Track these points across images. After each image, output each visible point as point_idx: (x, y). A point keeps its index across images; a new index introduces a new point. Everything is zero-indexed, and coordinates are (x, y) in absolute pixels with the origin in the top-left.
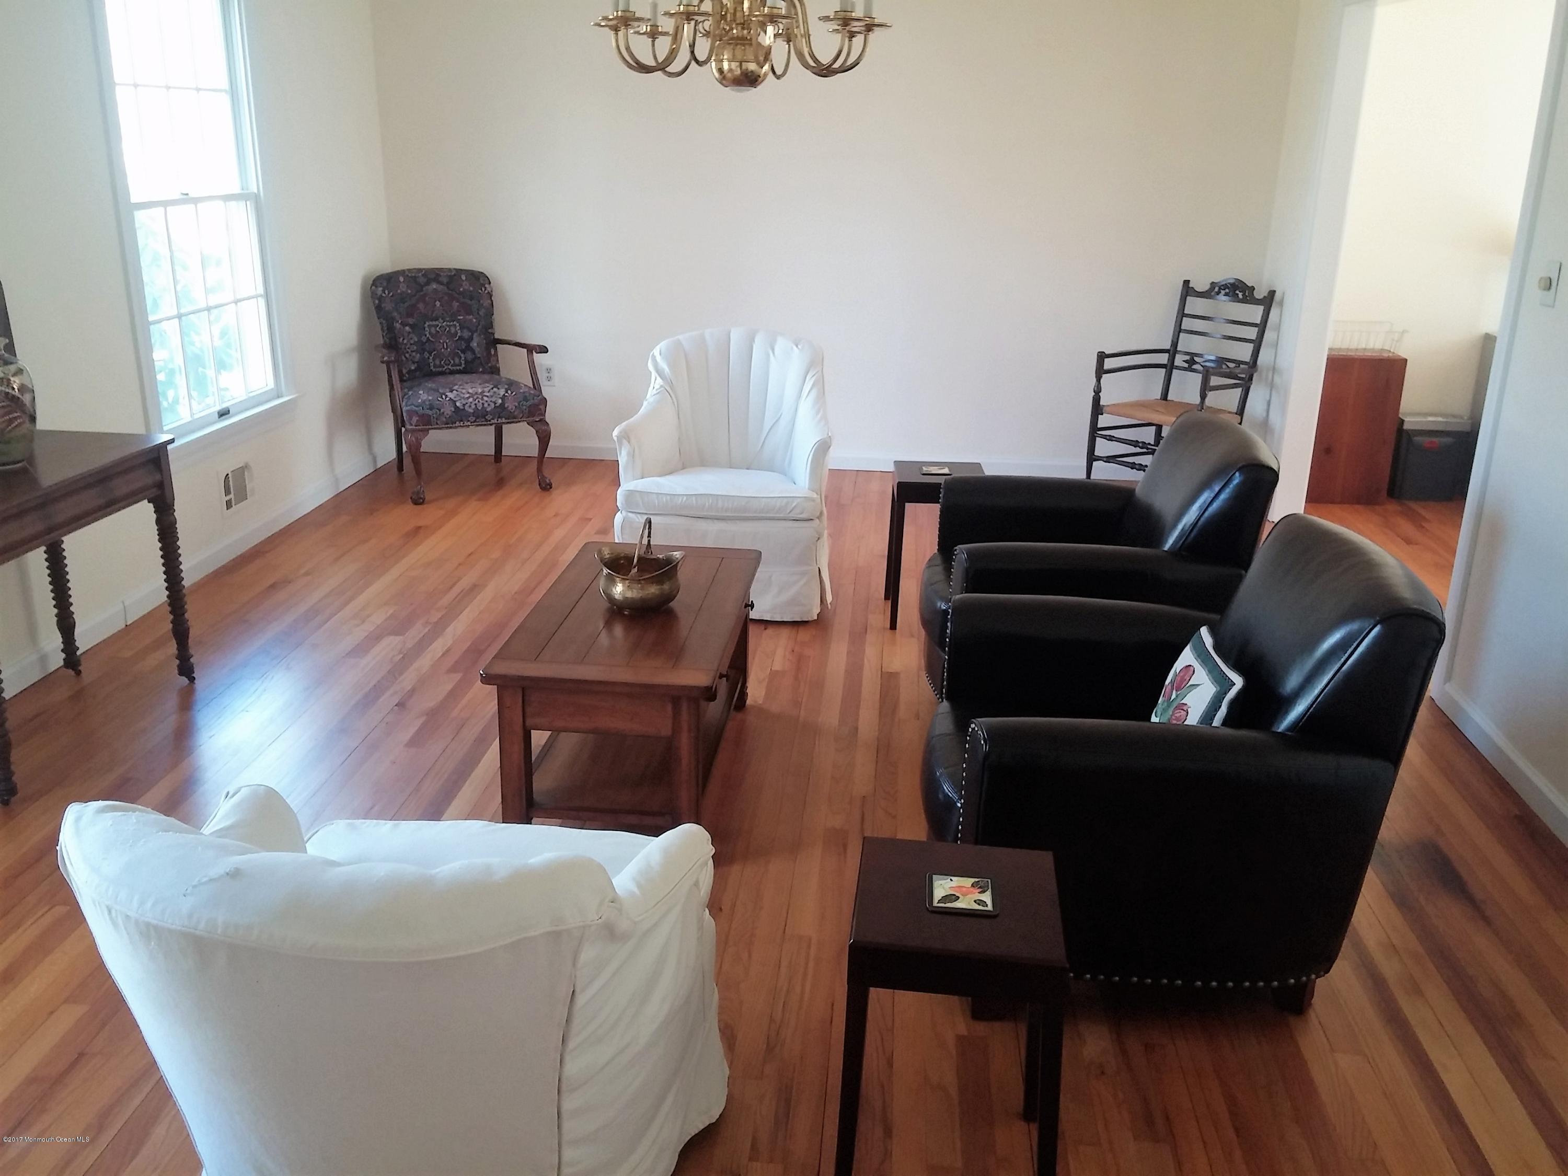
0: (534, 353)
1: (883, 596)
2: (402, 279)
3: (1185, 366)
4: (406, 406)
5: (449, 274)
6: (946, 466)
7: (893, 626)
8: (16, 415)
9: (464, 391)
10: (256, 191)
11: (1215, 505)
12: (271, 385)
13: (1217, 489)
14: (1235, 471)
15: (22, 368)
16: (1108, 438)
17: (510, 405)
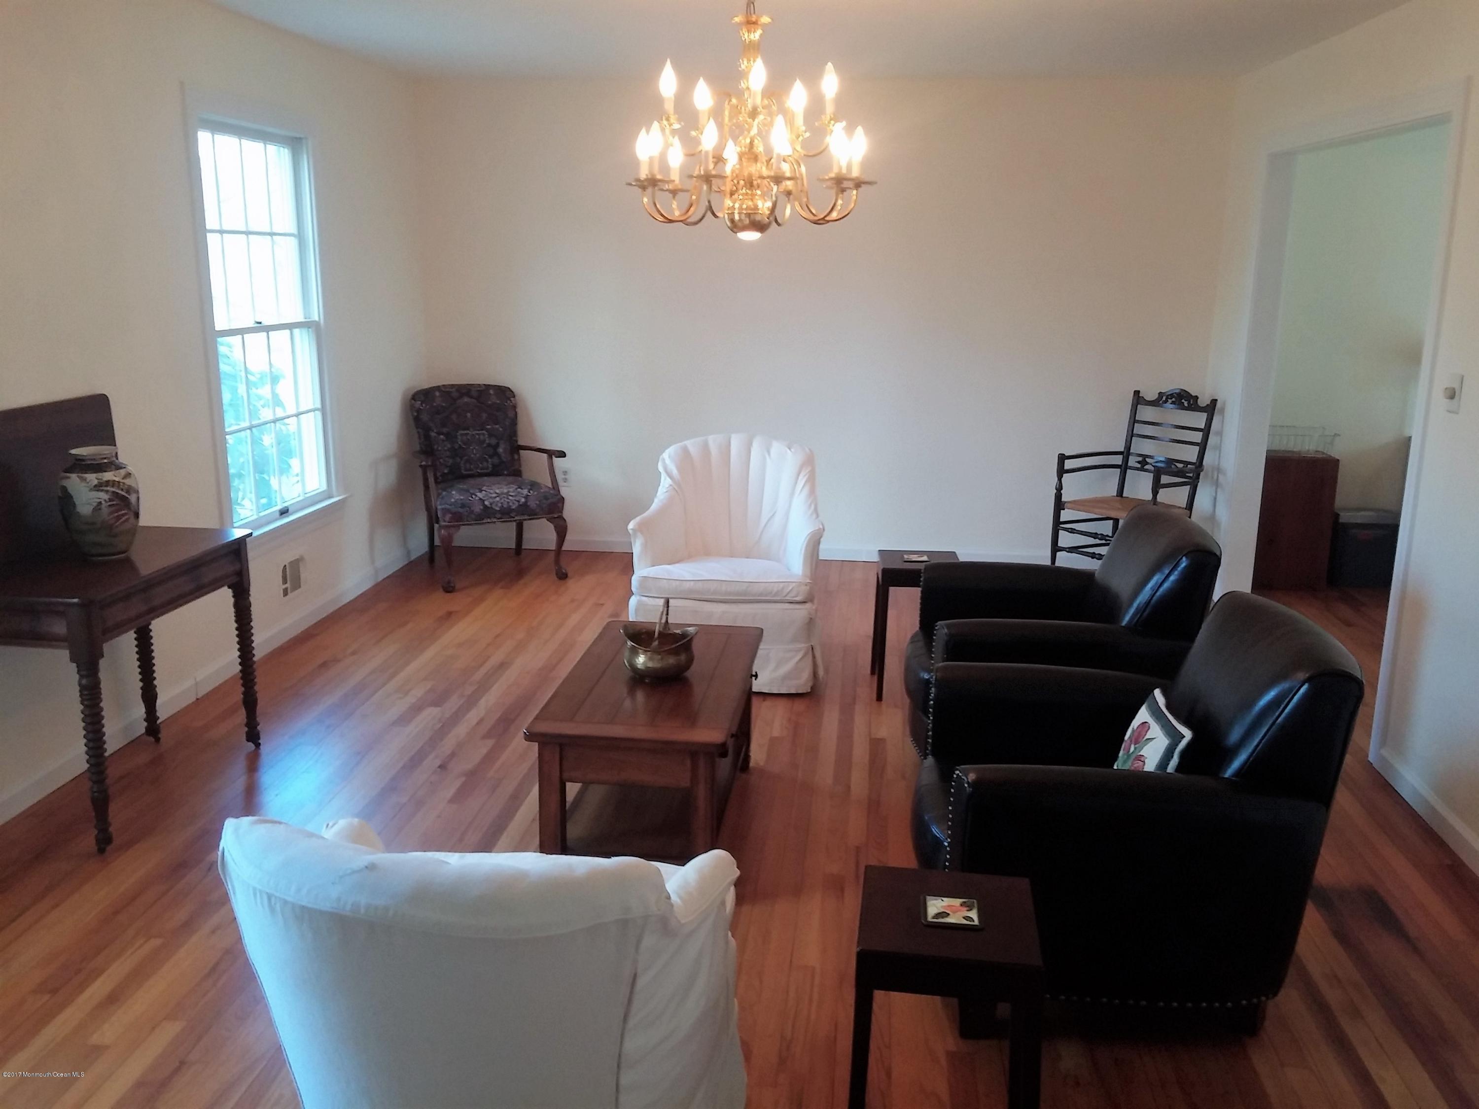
0: (553, 457)
1: (869, 672)
2: (437, 394)
3: (1138, 467)
4: (441, 504)
5: (479, 389)
6: (924, 554)
7: (879, 698)
8: (123, 512)
9: (492, 491)
10: (317, 319)
11: (1166, 585)
12: (324, 487)
13: (1167, 572)
14: (1181, 557)
15: (130, 472)
16: (1070, 530)
17: (532, 504)
